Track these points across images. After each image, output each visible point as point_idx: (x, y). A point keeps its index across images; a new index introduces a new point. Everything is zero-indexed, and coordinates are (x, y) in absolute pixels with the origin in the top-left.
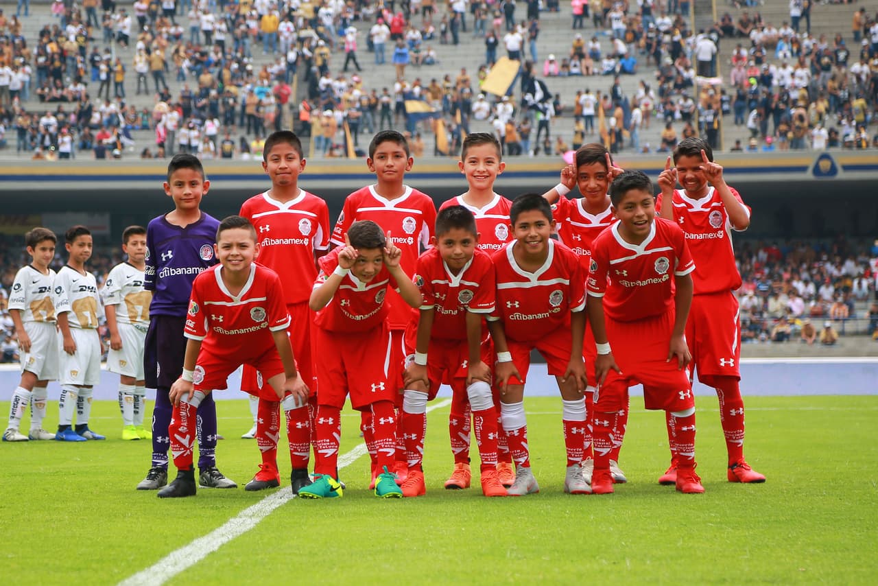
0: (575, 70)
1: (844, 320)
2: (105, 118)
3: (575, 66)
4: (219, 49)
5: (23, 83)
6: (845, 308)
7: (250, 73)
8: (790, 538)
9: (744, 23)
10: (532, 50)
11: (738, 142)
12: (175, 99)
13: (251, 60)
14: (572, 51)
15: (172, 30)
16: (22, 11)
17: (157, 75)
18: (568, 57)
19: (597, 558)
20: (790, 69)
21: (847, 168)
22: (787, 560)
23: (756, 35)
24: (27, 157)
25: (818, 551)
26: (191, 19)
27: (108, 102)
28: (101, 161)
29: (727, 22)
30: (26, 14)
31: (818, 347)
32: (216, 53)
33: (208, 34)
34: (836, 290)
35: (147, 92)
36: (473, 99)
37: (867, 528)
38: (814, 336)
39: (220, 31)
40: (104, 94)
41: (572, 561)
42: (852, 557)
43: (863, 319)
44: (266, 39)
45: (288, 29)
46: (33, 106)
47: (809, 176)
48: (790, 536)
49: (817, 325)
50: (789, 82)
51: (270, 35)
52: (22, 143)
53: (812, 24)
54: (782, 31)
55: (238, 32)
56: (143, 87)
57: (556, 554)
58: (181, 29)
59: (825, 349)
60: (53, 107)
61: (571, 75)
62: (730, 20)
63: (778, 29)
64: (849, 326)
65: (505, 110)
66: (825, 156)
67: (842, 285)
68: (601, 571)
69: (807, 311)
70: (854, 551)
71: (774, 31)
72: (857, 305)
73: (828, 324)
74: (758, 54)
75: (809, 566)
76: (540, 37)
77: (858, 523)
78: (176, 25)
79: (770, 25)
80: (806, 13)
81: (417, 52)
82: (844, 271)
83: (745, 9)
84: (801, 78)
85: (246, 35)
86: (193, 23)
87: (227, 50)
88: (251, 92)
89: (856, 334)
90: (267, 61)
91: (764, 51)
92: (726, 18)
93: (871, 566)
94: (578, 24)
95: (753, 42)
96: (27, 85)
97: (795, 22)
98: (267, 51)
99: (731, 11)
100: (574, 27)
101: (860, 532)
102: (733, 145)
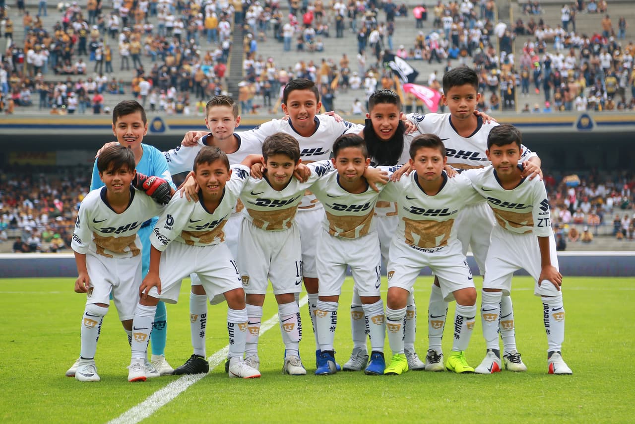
0: (418, 56)
1: (597, 226)
2: (100, 86)
3: (418, 53)
4: (176, 39)
5: (44, 61)
6: (597, 218)
7: (198, 56)
8: (570, 383)
9: (532, 26)
10: (389, 43)
11: (527, 106)
12: (148, 73)
13: (199, 47)
14: (416, 43)
15: (146, 27)
16: (42, 12)
17: (135, 57)
18: (413, 47)
19: (443, 397)
20: (561, 57)
21: (599, 124)
22: (570, 399)
23: (539, 34)
24: (47, 112)
25: (590, 393)
26: (159, 19)
27: (101, 75)
28: (97, 115)
29: (520, 25)
30: (45, 15)
31: (580, 244)
32: (175, 43)
33: (170, 29)
34: (592, 206)
35: (128, 69)
36: (349, 75)
37: (622, 377)
38: (577, 237)
39: (178, 27)
40: (98, 69)
41: (426, 399)
42: (612, 397)
43: (609, 226)
44: (209, 33)
45: (226, 27)
46: (51, 77)
47: (574, 129)
48: (570, 381)
49: (580, 229)
50: (561, 65)
51: (212, 31)
52: (43, 103)
53: (577, 26)
54: (557, 31)
55: (190, 28)
56: (125, 65)
57: (415, 395)
58: (151, 26)
59: (585, 245)
60: (64, 78)
61: (415, 59)
62: (522, 23)
63: (554, 29)
64: (600, 230)
65: (371, 83)
66: (585, 116)
67: (596, 202)
68: (446, 407)
69: (572, 220)
70: (614, 393)
71: (551, 31)
72: (606, 216)
73: (586, 228)
74: (541, 47)
75: (585, 404)
76: (395, 34)
77: (615, 372)
78: (147, 23)
79: (548, 27)
80: (572, 19)
81: (312, 43)
82: (597, 193)
83: (532, 16)
84: (570, 63)
85: (196, 30)
86: (161, 22)
87: (182, 40)
88: (199, 69)
89: (605, 235)
90: (210, 48)
91: (545, 44)
92: (520, 22)
93: (626, 404)
94: (420, 25)
95: (537, 39)
96: (46, 63)
97: (565, 25)
98: (210, 41)
99: (523, 17)
100: (418, 27)
101: (616, 379)
102: (524, 107)
